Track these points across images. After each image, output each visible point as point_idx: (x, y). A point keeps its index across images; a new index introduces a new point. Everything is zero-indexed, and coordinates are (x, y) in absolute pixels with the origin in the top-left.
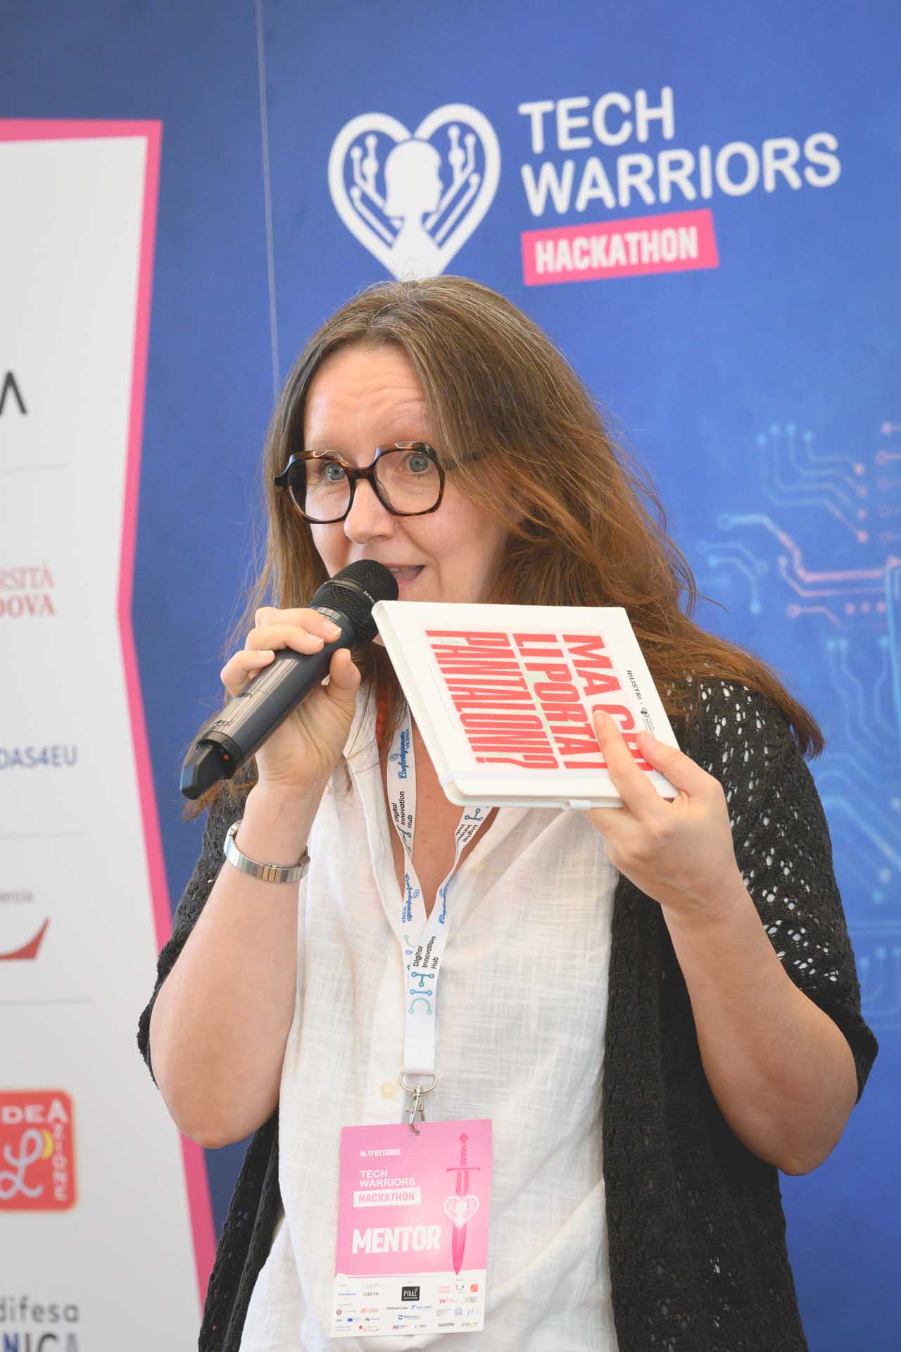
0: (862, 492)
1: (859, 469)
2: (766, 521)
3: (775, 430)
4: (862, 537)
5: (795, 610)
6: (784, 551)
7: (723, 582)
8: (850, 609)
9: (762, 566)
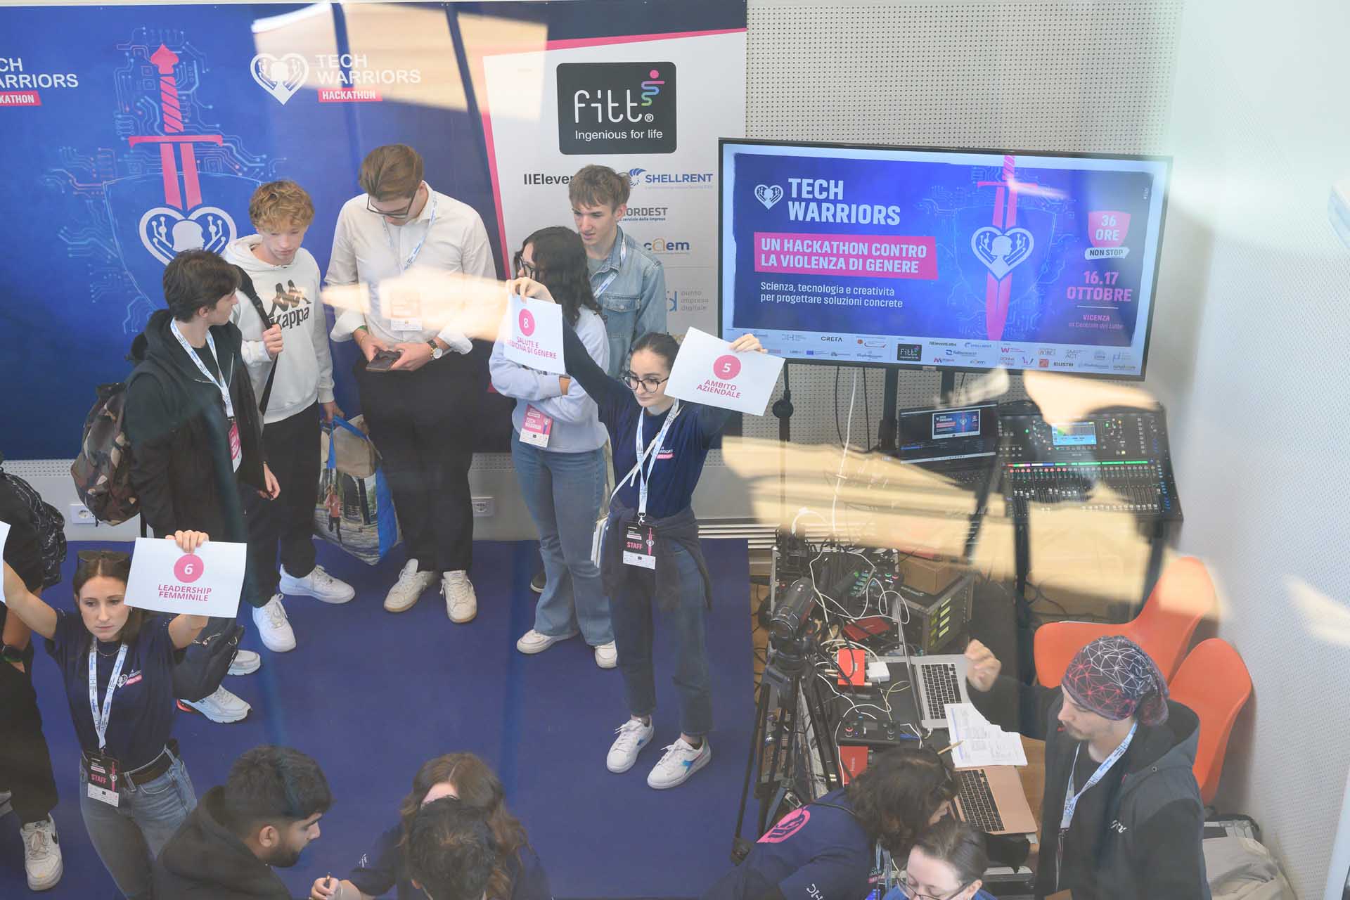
0: (93, 164)
1: (92, 159)
2: (64, 171)
3: (64, 148)
4: (95, 175)
5: (75, 193)
6: (70, 178)
7: (53, 185)
8: (93, 193)
9: (64, 182)
